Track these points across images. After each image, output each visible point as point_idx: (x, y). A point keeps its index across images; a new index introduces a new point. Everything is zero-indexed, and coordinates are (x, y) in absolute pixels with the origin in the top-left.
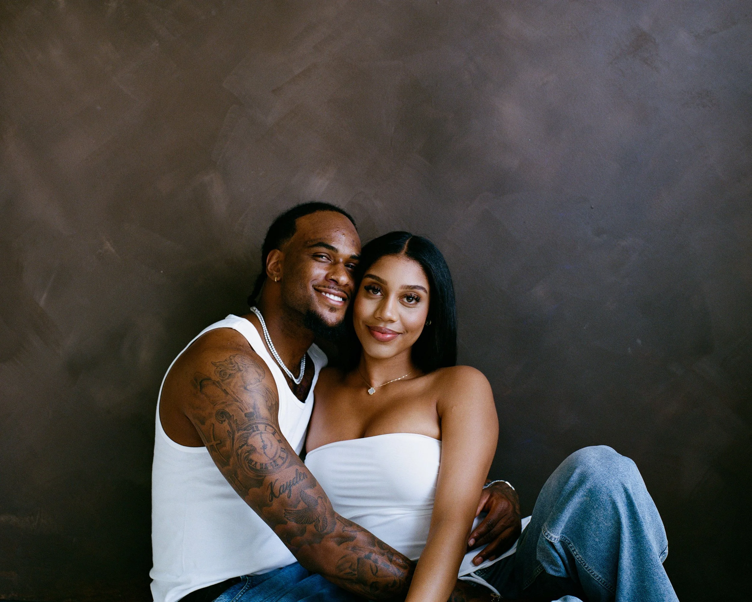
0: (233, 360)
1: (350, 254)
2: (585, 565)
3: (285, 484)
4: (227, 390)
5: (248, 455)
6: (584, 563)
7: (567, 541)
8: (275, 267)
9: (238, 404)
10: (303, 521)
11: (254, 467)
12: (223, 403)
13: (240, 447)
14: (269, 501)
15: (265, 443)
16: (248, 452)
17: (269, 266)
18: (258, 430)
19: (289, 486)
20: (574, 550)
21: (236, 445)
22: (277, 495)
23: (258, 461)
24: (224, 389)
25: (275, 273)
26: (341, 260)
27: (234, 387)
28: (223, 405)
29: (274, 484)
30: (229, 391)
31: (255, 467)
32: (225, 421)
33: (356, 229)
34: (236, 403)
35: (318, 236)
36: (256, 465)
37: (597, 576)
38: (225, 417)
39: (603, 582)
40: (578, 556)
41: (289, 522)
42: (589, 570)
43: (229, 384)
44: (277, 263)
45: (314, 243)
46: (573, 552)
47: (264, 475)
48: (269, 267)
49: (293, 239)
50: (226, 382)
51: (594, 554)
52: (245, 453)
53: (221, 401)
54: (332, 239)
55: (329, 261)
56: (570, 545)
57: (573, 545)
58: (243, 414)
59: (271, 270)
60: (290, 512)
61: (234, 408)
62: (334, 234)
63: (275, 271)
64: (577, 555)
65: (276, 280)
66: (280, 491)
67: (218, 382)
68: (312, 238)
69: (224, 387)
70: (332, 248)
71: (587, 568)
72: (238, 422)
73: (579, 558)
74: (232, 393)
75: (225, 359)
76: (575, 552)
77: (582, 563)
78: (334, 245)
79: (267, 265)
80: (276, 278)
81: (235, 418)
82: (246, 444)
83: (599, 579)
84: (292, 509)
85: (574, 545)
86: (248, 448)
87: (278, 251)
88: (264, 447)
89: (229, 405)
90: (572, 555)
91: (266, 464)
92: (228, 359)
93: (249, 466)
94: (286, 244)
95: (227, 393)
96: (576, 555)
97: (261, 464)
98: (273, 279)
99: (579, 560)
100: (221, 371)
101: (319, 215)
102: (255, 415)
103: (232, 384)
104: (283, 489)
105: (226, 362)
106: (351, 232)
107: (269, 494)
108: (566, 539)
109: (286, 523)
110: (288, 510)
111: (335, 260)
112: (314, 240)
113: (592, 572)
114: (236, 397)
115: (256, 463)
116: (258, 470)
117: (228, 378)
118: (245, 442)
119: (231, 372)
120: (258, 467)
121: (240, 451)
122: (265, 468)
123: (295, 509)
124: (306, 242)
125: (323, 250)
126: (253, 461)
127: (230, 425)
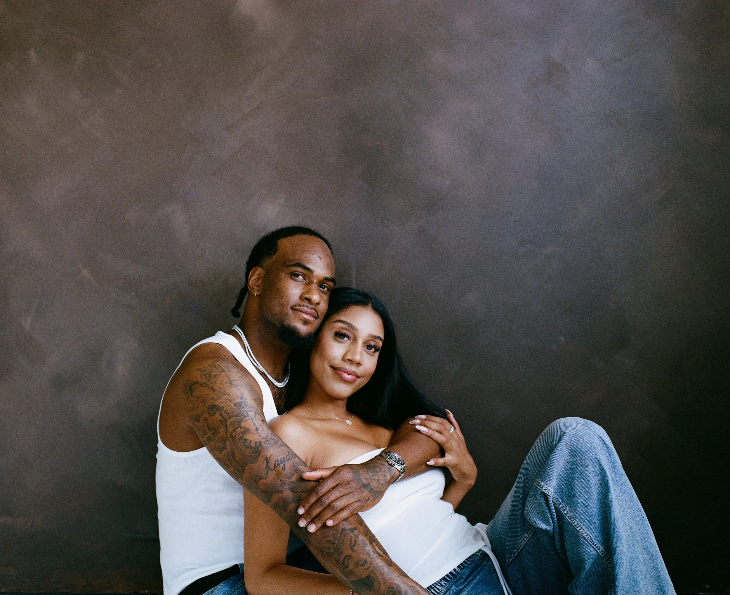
0: (216, 365)
1: (324, 276)
2: (575, 522)
3: (280, 459)
4: (214, 387)
5: (242, 436)
6: (573, 520)
7: (558, 502)
8: (256, 282)
9: (226, 396)
10: (297, 490)
11: (249, 445)
12: (213, 398)
13: (233, 430)
14: (264, 474)
15: (257, 426)
16: (242, 433)
17: (251, 280)
18: (248, 416)
19: (283, 461)
20: (565, 510)
21: (230, 429)
22: (272, 468)
23: (253, 440)
24: (212, 388)
25: (256, 288)
26: (315, 281)
27: (220, 384)
28: (212, 401)
29: (269, 459)
30: (216, 388)
31: (251, 445)
32: (216, 413)
33: (332, 253)
34: (224, 396)
35: (297, 257)
36: (251, 443)
37: (585, 533)
38: (215, 410)
39: (590, 538)
40: (568, 515)
41: (284, 491)
42: (578, 527)
43: (215, 382)
44: (258, 279)
45: (293, 263)
46: (564, 512)
47: (259, 451)
48: (250, 282)
49: (274, 258)
50: (212, 381)
51: (584, 511)
52: (240, 434)
53: (210, 398)
54: (308, 260)
55: (305, 281)
56: (561, 506)
57: (563, 505)
58: (232, 404)
59: (252, 285)
60: (285, 482)
61: (222, 400)
62: (311, 257)
63: (256, 286)
64: (568, 513)
65: (256, 295)
66: (275, 465)
67: (205, 383)
68: (291, 258)
69: (211, 386)
70: (308, 269)
71: (576, 525)
72: (228, 411)
73: (569, 516)
74: (219, 389)
75: (208, 364)
76: (565, 512)
77: (572, 521)
78: (310, 266)
79: (249, 280)
80: (256, 293)
81: (225, 409)
82: (240, 426)
83: (586, 536)
84: (287, 480)
85: (565, 505)
86: (242, 430)
87: (260, 269)
88: (257, 429)
89: (218, 399)
90: (562, 514)
91: (260, 442)
92: (212, 364)
93: (244, 445)
94: (268, 262)
95: (214, 390)
96: (566, 514)
97: (256, 442)
98: (253, 294)
99: (569, 518)
100: (206, 374)
101: (299, 238)
102: (244, 404)
103: (218, 382)
104: (278, 463)
105: (210, 366)
106: (327, 255)
107: (264, 468)
108: (557, 500)
109: (282, 492)
110: (283, 481)
111: (309, 280)
112: (293, 260)
113: (580, 529)
114: (223, 391)
115: (251, 441)
116: (254, 448)
117: (214, 378)
118: (238, 426)
119: (216, 373)
120: (253, 445)
121: (234, 433)
122: (259, 446)
123: (289, 480)
124: (286, 262)
125: (300, 269)
126: (247, 440)
127: (221, 415)
